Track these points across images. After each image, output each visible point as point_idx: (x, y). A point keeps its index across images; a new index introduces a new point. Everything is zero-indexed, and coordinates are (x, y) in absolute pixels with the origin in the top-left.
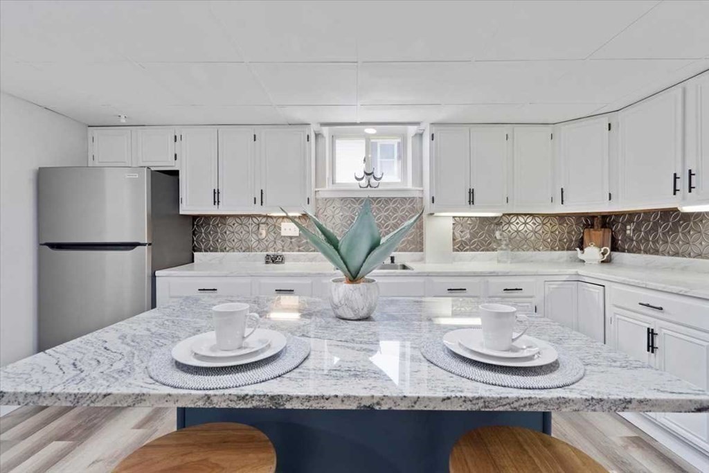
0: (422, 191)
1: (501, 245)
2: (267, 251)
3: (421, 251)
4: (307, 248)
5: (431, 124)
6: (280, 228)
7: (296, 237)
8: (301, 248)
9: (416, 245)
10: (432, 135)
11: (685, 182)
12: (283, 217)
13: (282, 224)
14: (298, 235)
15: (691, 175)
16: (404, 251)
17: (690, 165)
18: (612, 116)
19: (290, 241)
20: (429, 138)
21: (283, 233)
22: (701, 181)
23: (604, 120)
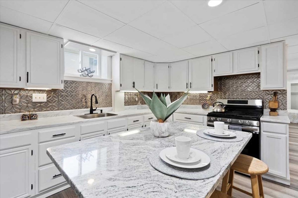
0: (112, 81)
1: (138, 103)
2: (20, 112)
3: (112, 106)
4: (52, 109)
5: (120, 54)
6: (31, 97)
7: (44, 102)
8: (48, 109)
9: (109, 104)
10: (121, 58)
11: (189, 85)
12: (34, 90)
13: (33, 94)
14: (46, 101)
15: (191, 84)
16: (104, 107)
17: (190, 81)
18: (169, 64)
19: (39, 105)
20: (119, 59)
21: (34, 100)
22: (193, 85)
23: (167, 65)
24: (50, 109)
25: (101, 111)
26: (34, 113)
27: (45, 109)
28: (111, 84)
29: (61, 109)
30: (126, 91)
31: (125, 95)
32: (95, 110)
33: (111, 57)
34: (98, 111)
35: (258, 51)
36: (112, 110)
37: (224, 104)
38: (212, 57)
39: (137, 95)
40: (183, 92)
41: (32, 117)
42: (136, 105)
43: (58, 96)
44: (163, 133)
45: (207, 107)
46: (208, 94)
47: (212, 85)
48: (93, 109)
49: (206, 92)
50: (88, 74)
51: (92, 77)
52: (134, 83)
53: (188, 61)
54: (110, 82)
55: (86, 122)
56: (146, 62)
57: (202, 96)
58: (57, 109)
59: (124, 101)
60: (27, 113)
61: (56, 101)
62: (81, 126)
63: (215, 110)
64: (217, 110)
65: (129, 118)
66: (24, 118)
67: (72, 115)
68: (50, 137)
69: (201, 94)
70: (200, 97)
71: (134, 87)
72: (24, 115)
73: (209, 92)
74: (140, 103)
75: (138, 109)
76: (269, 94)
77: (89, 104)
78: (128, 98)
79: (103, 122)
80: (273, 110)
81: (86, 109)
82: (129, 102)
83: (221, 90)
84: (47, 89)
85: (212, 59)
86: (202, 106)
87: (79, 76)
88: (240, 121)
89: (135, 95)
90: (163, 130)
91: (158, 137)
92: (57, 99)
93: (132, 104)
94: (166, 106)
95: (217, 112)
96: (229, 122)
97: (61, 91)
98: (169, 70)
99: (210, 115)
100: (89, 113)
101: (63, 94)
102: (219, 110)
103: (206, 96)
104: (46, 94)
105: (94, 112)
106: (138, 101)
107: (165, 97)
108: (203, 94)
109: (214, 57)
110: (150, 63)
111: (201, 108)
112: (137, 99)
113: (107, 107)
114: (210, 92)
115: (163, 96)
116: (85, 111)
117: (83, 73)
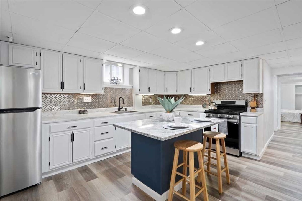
0: (133, 87)
1: (152, 103)
2: (77, 109)
3: (132, 106)
4: (95, 107)
5: (139, 67)
6: (83, 99)
7: (90, 103)
8: (92, 107)
9: (131, 104)
10: (140, 70)
11: (192, 90)
12: (85, 95)
13: (84, 97)
14: (91, 102)
15: (193, 88)
16: (127, 106)
17: (193, 86)
18: (177, 73)
19: (87, 104)
20: (138, 71)
21: (85, 101)
22: (195, 90)
23: (175, 73)
24: (94, 107)
25: (126, 109)
26: (85, 109)
27: (91, 107)
28: (132, 89)
29: (100, 108)
30: (143, 94)
31: (142, 97)
32: (122, 108)
33: (132, 69)
34: (123, 109)
35: (242, 65)
36: (133, 109)
37: (217, 104)
38: (209, 68)
39: (151, 98)
40: (188, 95)
41: (85, 112)
42: (151, 105)
43: (98, 98)
44: (170, 118)
45: (206, 106)
46: (207, 96)
47: (209, 89)
48: (121, 107)
49: (206, 95)
50: (116, 83)
51: (119, 85)
52: (149, 88)
53: (191, 71)
54: (131, 88)
55: (119, 115)
56: (158, 72)
57: (202, 98)
58: (97, 107)
59: (141, 102)
60: (82, 110)
61: (97, 102)
62: (116, 118)
63: (210, 108)
64: (211, 108)
65: (147, 114)
66: (80, 113)
67: (107, 112)
68: (100, 124)
69: (202, 96)
70: (201, 99)
71: (149, 91)
72: (81, 111)
73: (207, 94)
74: (154, 103)
75: (152, 108)
76: (251, 96)
77: (117, 104)
78: (144, 99)
79: (129, 116)
80: (253, 108)
81: (115, 108)
82: (146, 103)
83: (217, 93)
84: (92, 94)
85: (209, 70)
86: (203, 106)
87: (110, 84)
88: (226, 116)
89: (150, 97)
90: (170, 117)
91: (167, 121)
92: (97, 101)
93: (147, 104)
94: (171, 104)
95: (212, 110)
96: (219, 116)
97: (100, 95)
98: (176, 77)
99: (206, 112)
100: (118, 110)
101: (101, 97)
102: (213, 108)
103: (205, 97)
104: (91, 97)
105: (121, 110)
106: (152, 102)
107: (171, 99)
108: (204, 96)
109: (211, 68)
110: (162, 72)
111: (202, 107)
112: (151, 101)
113: (129, 106)
114: (209, 94)
115: (170, 98)
116: (115, 109)
117: (112, 81)
